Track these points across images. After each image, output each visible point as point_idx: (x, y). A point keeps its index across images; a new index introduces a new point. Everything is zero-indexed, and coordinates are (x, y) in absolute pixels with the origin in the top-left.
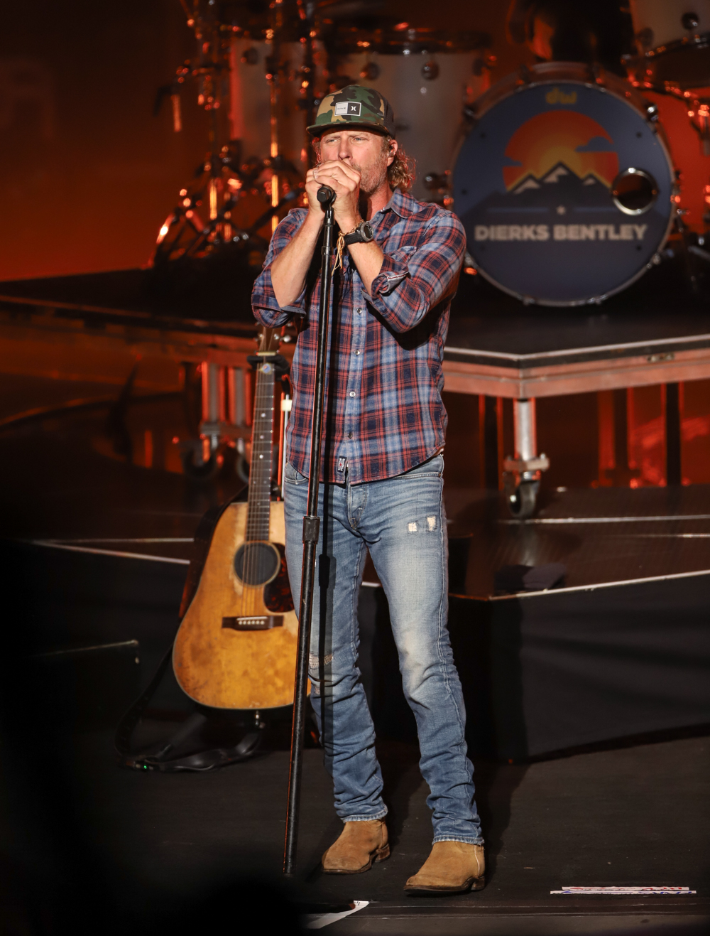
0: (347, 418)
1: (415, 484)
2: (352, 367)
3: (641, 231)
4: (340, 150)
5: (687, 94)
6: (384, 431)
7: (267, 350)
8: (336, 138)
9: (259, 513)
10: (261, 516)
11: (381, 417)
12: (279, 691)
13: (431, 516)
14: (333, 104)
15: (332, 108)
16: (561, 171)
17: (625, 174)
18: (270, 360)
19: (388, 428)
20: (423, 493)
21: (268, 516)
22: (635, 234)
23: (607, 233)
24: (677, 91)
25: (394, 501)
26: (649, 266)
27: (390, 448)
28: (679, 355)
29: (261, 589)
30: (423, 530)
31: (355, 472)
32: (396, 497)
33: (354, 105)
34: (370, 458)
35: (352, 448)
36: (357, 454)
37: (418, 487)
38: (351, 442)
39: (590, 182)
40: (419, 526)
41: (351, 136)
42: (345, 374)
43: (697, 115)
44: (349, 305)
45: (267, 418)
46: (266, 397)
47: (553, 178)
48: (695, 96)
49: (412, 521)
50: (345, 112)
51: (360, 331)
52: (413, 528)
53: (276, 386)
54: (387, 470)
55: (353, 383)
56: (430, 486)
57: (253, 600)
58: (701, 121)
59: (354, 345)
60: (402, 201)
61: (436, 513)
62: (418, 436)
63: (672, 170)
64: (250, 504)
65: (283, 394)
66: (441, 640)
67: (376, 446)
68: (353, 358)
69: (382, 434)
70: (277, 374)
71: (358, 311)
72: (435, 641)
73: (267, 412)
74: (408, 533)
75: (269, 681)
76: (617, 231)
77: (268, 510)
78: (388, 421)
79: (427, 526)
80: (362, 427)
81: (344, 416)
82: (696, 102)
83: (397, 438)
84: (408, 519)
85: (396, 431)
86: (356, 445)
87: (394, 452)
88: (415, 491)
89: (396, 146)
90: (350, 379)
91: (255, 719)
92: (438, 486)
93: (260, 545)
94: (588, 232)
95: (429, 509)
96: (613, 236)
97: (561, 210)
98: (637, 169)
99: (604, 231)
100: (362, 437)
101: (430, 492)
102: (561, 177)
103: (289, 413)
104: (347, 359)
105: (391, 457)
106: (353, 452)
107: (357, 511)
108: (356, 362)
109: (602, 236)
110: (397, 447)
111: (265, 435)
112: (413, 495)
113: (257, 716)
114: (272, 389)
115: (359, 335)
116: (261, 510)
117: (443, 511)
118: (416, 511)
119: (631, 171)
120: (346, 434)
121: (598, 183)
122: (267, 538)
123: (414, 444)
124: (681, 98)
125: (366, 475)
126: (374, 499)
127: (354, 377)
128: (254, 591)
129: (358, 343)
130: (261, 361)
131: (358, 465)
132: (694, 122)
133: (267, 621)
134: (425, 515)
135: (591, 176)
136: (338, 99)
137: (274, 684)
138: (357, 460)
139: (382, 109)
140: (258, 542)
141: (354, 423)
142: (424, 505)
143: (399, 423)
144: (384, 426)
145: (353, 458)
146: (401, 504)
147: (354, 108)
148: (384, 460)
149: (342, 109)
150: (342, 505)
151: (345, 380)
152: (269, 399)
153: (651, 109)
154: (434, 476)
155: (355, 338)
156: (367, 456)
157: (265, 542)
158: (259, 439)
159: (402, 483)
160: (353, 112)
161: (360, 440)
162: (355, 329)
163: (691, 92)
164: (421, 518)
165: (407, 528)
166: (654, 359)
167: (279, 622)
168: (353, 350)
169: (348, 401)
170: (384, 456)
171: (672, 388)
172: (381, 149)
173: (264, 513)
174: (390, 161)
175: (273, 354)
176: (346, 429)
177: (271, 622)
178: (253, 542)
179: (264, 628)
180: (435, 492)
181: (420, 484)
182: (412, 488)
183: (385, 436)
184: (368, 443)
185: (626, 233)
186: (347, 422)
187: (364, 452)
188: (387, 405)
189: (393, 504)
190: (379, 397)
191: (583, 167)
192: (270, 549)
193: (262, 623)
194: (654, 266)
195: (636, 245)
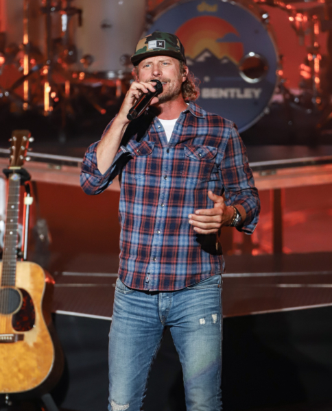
0: (153, 247)
1: (203, 293)
2: (158, 214)
3: (257, 93)
4: (153, 71)
5: (289, 7)
6: (177, 260)
7: (15, 165)
8: (150, 63)
9: (9, 269)
10: (11, 271)
11: (176, 251)
12: (20, 382)
13: (214, 313)
14: (147, 43)
15: (146, 45)
16: (207, 54)
17: (247, 56)
18: (17, 172)
19: (179, 259)
20: (208, 298)
21: (15, 271)
22: (253, 94)
23: (235, 94)
24: (282, 4)
25: (189, 304)
26: (262, 115)
27: (179, 272)
28: (280, 172)
29: (10, 317)
30: (210, 323)
31: (153, 283)
32: (190, 302)
33: (161, 42)
34: (164, 276)
35: (154, 267)
36: (157, 271)
37: (204, 295)
38: (154, 263)
39: (225, 61)
40: (206, 321)
41: (160, 61)
42: (154, 219)
43: (295, 20)
44: (159, 174)
45: (15, 208)
46: (14, 195)
47: (201, 59)
48: (294, 8)
49: (201, 318)
50: (155, 46)
51: (165, 191)
52: (202, 322)
53: (21, 189)
54: (175, 285)
55: (159, 225)
56: (213, 294)
57: (5, 324)
58: (298, 24)
59: (160, 200)
60: (195, 108)
61: (217, 312)
62: (198, 267)
63: (277, 54)
64: (4, 263)
65: (25, 194)
66: (218, 395)
67: (170, 269)
68: (159, 208)
69: (175, 262)
70: (22, 181)
71: (165, 178)
72: (214, 396)
73: (15, 205)
74: (200, 325)
75: (15, 376)
76: (242, 92)
77: (15, 267)
78: (180, 254)
79: (212, 320)
80: (163, 254)
81: (151, 246)
82: (294, 12)
83: (184, 266)
84: (199, 316)
85: (184, 262)
86: (157, 266)
87: (181, 275)
88: (203, 297)
89: (187, 71)
90: (157, 222)
91: (5, 400)
92: (217, 294)
93: (9, 289)
94: (223, 93)
95: (212, 309)
96: (239, 96)
97: (207, 79)
98: (256, 53)
99: (234, 92)
100: (162, 261)
101: (212, 298)
102: (207, 59)
103: (30, 206)
104: (155, 209)
105: (178, 278)
106: (154, 269)
107: (165, 312)
108: (162, 211)
109: (232, 96)
110: (184, 272)
111: (14, 219)
112: (201, 300)
113: (7, 398)
114: (19, 191)
115: (164, 193)
116: (11, 267)
117: (221, 311)
118: (204, 311)
119: (252, 54)
120: (152, 258)
121: (230, 63)
122: (14, 285)
123: (194, 272)
124: (285, 9)
125: (160, 286)
126: (176, 304)
127: (160, 221)
128: (5, 319)
129: (163, 199)
130: (11, 172)
131: (156, 279)
132: (293, 24)
133: (14, 338)
134: (210, 313)
135: (225, 58)
136: (149, 39)
137: (17, 377)
138: (156, 276)
139: (178, 44)
140: (8, 287)
141: (158, 251)
142: (209, 307)
143: (187, 257)
144: (177, 257)
145: (154, 274)
146: (193, 306)
147: (160, 44)
148: (174, 279)
149: (152, 45)
150: (155, 307)
151: (153, 222)
152: (16, 197)
153: (265, 16)
154: (215, 287)
155: (161, 195)
156: (163, 274)
157: (13, 287)
158: (10, 222)
159: (194, 292)
160: (160, 46)
161: (160, 263)
162: (162, 189)
163: (291, 5)
164: (208, 315)
165: (199, 322)
166: (264, 173)
167: (21, 338)
168: (160, 203)
169: (155, 236)
170: (174, 277)
171: (277, 192)
172: (179, 71)
173: (12, 269)
174: (184, 79)
175: (18, 168)
176: (152, 254)
177: (16, 338)
178: (6, 287)
179: (12, 342)
180: (215, 298)
181: (206, 293)
182: (201, 295)
183: (177, 264)
184: (165, 266)
185: (247, 94)
186: (153, 250)
187: (162, 271)
188: (181, 243)
189: (188, 306)
190: (177, 238)
191: (220, 52)
192: (16, 292)
193: (11, 338)
194: (266, 116)
195: (253, 102)
